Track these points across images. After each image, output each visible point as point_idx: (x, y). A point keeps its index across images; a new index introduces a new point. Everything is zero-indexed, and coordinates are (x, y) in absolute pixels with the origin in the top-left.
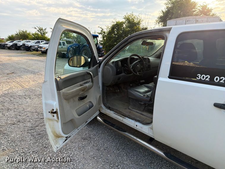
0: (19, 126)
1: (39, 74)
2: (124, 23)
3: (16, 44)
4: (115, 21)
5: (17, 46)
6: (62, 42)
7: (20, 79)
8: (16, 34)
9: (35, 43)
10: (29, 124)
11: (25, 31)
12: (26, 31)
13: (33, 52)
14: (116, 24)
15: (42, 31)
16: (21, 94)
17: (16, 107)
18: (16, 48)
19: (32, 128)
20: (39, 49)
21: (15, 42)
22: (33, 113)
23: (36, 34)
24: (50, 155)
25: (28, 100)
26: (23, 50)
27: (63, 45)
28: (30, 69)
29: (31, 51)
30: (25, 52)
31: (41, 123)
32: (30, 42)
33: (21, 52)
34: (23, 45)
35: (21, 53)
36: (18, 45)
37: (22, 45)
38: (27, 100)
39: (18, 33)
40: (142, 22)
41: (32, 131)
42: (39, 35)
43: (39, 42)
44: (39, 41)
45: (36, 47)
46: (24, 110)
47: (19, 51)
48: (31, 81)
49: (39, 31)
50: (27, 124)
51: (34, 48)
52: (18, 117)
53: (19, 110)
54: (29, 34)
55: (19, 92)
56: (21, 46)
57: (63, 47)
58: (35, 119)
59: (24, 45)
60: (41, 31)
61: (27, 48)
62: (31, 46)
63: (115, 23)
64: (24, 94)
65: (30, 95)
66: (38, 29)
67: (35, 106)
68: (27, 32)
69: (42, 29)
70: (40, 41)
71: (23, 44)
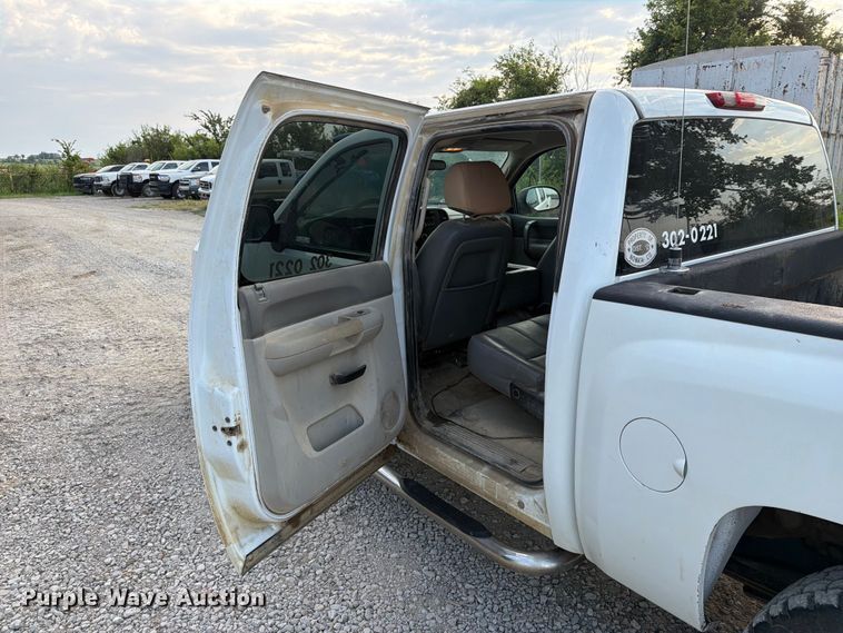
0: (57, 424)
1: (172, 274)
2: (500, 84)
3: (130, 177)
4: (469, 78)
5: (132, 183)
6: (282, 164)
7: (109, 292)
8: (134, 143)
9: (193, 171)
10: (88, 420)
11: (161, 129)
12: (166, 131)
13: (181, 202)
14: (471, 90)
15: (218, 127)
16: (95, 337)
17: (68, 372)
18: (130, 189)
19: (93, 429)
20: (200, 190)
21: (126, 169)
22: (111, 388)
23: (198, 137)
24: (116, 494)
25: (111, 353)
26: (154, 196)
27: (285, 175)
28: (152, 260)
29: (178, 198)
30: (157, 202)
31: (123, 416)
32: (175, 166)
33: (144, 203)
34: (152, 180)
35: (144, 207)
36: (136, 179)
37: (148, 177)
38: (107, 354)
39: (139, 135)
40: (566, 76)
41: (91, 436)
42: (208, 140)
43: (204, 167)
44: (207, 164)
45: (194, 183)
46: (86, 382)
47: (137, 201)
48: (140, 296)
49: (207, 127)
50: (83, 417)
51: (186, 188)
52: (65, 400)
53: (73, 381)
54: (176, 139)
55: (93, 331)
56: (147, 181)
57: (284, 179)
58: (111, 404)
59: (154, 177)
60: (214, 125)
61: (164, 188)
62: (177, 182)
63: (468, 86)
64: (104, 336)
65: (119, 340)
66: (204, 120)
67: (125, 369)
68: (171, 133)
69: (219, 121)
70: (210, 161)
71: (151, 175)
